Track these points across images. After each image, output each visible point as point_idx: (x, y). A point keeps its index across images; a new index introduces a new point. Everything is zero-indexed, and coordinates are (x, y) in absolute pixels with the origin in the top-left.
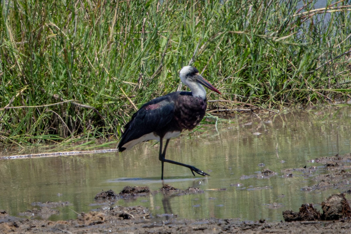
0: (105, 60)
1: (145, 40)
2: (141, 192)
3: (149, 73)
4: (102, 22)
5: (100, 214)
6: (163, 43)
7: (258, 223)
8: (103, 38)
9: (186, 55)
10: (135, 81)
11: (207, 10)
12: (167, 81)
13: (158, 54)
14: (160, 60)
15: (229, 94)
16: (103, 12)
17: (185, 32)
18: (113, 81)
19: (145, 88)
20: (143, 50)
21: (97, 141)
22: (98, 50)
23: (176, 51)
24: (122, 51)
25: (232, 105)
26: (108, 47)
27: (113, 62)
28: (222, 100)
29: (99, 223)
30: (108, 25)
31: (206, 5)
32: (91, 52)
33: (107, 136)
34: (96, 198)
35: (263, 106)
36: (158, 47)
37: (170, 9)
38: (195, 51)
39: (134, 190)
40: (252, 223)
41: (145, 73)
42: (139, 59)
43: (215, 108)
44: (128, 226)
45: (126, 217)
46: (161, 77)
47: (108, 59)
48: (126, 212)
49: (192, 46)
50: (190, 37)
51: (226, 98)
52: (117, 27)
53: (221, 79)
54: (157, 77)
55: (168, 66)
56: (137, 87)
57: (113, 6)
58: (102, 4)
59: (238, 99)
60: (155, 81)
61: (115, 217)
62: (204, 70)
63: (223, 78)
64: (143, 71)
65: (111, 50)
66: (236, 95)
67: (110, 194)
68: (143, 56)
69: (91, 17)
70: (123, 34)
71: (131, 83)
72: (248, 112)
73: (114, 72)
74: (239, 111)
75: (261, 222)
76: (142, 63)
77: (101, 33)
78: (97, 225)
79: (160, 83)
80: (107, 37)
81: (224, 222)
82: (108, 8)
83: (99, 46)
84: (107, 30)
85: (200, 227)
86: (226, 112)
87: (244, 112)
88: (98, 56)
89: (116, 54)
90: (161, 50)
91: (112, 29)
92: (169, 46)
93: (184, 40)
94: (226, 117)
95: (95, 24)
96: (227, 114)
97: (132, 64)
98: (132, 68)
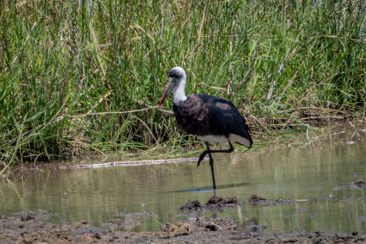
0: (193, 65)
1: (233, 43)
2: (229, 202)
3: (238, 78)
4: (190, 25)
5: (186, 225)
6: (253, 46)
7: (351, 235)
8: (190, 42)
9: (276, 60)
10: (223, 86)
11: (298, 13)
12: (256, 87)
13: (247, 59)
14: (250, 64)
15: (320, 101)
16: (191, 15)
17: (276, 36)
18: (200, 86)
19: (233, 93)
20: (231, 54)
21: (183, 149)
22: (185, 54)
23: (267, 55)
24: (211, 55)
25: (325, 113)
26: (196, 50)
27: (201, 66)
28: (313, 107)
29: (185, 234)
30: (196, 28)
31: (298, 8)
32: (178, 55)
33: (193, 145)
34: (182, 209)
35: (357, 114)
36: (247, 52)
37: (260, 12)
38: (286, 55)
39: (220, 200)
40: (345, 235)
41: (234, 78)
42: (228, 63)
43: (306, 116)
44: (214, 238)
45: (213, 228)
46: (250, 83)
47: (196, 63)
48: (212, 223)
49: (282, 51)
50: (281, 42)
51: (318, 105)
52: (205, 30)
53: (312, 85)
54: (246, 83)
55: (257, 71)
56: (226, 92)
57: (201, 8)
58: (190, 5)
59: (331, 107)
60: (244, 86)
61: (201, 228)
62: (295, 76)
63: (315, 83)
64: (231, 76)
65: (199, 54)
66: (329, 103)
67: (197, 205)
68: (231, 61)
69: (179, 19)
70: (212, 37)
71: (219, 88)
72: (341, 120)
73: (201, 76)
74: (331, 119)
75: (354, 234)
76: (231, 67)
77: (189, 36)
78: (182, 237)
79: (249, 89)
80: (195, 40)
81: (315, 235)
82: (196, 11)
83: (186, 50)
84: (195, 33)
85: (291, 239)
86: (318, 120)
87: (337, 119)
88: (185, 60)
89: (204, 58)
90: (250, 54)
91: (200, 32)
92: (259, 50)
93: (275, 44)
94: (317, 125)
95: (182, 26)
96: (319, 122)
97: (221, 68)
98: (220, 73)
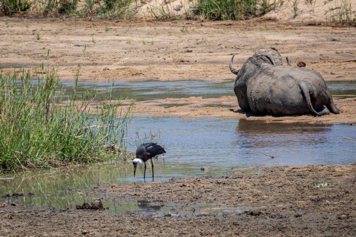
0: (8, 143)
1: (24, 135)
2: (20, 195)
3: (25, 148)
4: (8, 128)
5: (4, 203)
6: (31, 137)
7: (66, 209)
8: (8, 134)
9: (40, 142)
10: (20, 151)
11: (49, 125)
12: (32, 152)
13: (29, 141)
14: (30, 143)
15: (56, 158)
16: (8, 124)
17: (40, 133)
18: (11, 151)
19: (23, 154)
20: (23, 139)
21: (3, 174)
22: (6, 139)
23: (36, 140)
24: (15, 139)
25: (58, 163)
26: (10, 138)
27: (12, 143)
28: (54, 160)
29: (3, 207)
30: (10, 129)
31: (49, 122)
32: (3, 139)
33: (8, 173)
34: (3, 197)
35: (70, 163)
36: (29, 138)
37: (34, 124)
38: (44, 140)
39: (17, 194)
40: (64, 209)
41: (24, 148)
42: (22, 143)
43: (51, 163)
44: (15, 209)
45: (14, 205)
46: (30, 150)
47: (9, 142)
48: (14, 203)
49: (42, 138)
50: (42, 135)
51: (55, 159)
52: (13, 130)
53: (53, 152)
54: (28, 150)
55: (33, 146)
56: (20, 153)
57: (12, 122)
58: (8, 120)
59: (60, 160)
60: (27, 151)
61: (10, 205)
62: (47, 148)
63: (54, 151)
64: (23, 147)
65: (11, 139)
66: (59, 159)
67: (8, 196)
68: (23, 141)
69: (4, 125)
70: (16, 132)
71: (18, 152)
72: (64, 165)
73: (11, 147)
74: (60, 165)
75: (68, 209)
76: (23, 144)
77: (7, 132)
78: (2, 208)
79: (29, 152)
80: (10, 133)
81: (53, 209)
82: (10, 123)
83: (6, 137)
84: (10, 131)
85: (43, 210)
86: (55, 165)
87: (62, 165)
88: (6, 141)
89: (13, 140)
90: (30, 139)
91: (12, 131)
92: (33, 138)
93: (40, 136)
94: (55, 167)
95: (5, 128)
96: (56, 166)
97: (19, 145)
98: (18, 146)
